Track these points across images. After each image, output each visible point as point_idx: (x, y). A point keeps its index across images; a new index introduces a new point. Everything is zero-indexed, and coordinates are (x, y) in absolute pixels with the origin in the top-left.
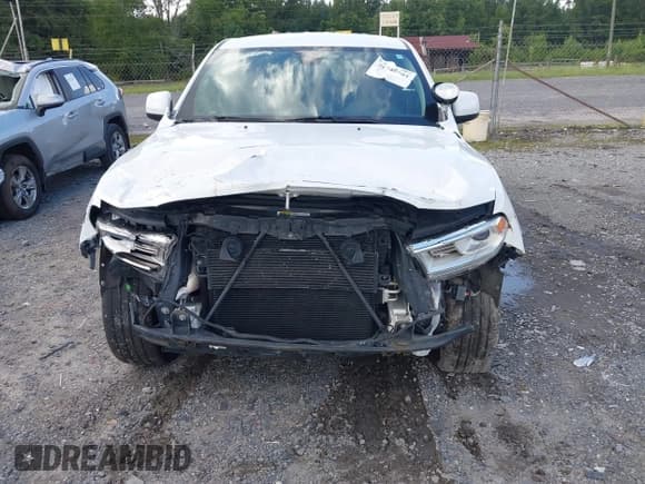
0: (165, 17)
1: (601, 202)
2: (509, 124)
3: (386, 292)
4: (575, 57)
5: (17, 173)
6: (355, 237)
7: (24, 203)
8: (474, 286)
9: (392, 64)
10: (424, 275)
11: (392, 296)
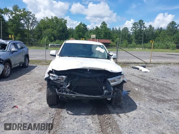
0: (30, 29)
1: (141, 78)
2: (120, 61)
3: (104, 87)
4: (134, 47)
5: (6, 67)
6: (99, 77)
7: (7, 74)
8: (118, 88)
9: (100, 48)
10: (110, 84)
11: (105, 88)
